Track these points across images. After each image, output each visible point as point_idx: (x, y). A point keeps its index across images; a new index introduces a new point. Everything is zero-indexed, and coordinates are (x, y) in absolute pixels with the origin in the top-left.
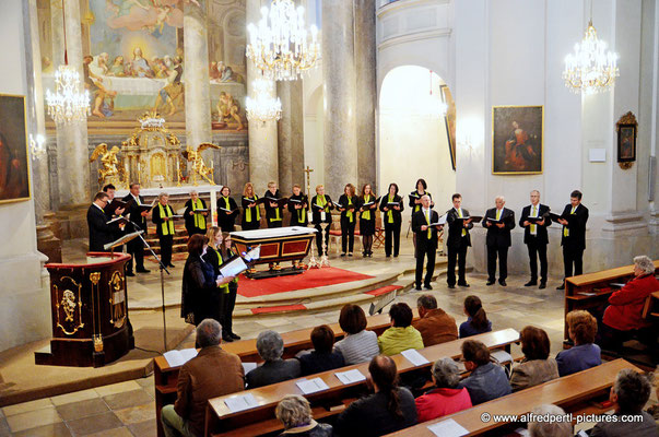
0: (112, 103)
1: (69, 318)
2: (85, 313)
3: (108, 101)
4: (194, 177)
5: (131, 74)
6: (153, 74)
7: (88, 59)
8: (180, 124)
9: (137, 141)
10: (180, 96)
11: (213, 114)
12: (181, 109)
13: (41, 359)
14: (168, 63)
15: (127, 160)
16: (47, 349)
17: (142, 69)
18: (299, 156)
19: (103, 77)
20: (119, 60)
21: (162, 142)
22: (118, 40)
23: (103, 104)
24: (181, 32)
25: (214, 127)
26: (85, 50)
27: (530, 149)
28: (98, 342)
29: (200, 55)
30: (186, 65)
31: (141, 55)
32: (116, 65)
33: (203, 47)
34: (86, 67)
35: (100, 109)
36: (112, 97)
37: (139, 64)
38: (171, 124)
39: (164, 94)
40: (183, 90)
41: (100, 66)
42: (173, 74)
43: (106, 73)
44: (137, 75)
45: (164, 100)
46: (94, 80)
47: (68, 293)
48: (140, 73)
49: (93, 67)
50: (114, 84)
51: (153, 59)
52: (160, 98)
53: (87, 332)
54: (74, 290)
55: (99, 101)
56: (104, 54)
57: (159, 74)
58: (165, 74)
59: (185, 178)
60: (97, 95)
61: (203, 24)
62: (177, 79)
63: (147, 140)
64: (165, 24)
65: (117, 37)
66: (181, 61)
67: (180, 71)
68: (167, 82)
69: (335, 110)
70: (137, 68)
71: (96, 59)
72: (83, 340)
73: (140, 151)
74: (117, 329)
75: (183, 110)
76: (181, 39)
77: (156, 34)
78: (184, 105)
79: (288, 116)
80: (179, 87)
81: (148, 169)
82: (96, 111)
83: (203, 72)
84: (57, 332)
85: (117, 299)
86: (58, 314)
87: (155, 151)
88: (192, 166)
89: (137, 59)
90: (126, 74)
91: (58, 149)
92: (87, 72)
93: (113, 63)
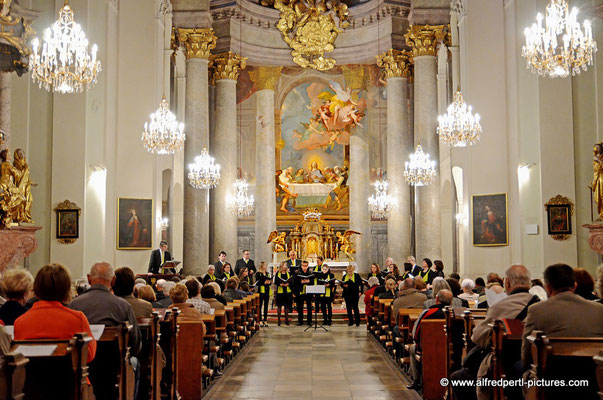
0: (295, 202)
3: (291, 201)
5: (308, 181)
6: (325, 180)
7: (279, 172)
8: (345, 217)
9: (300, 228)
10: (346, 195)
12: (346, 206)
14: (337, 172)
15: (293, 241)
17: (317, 177)
19: (288, 184)
20: (300, 171)
21: (317, 229)
22: (300, 158)
23: (288, 203)
24: (347, 148)
27: (498, 227)
29: (363, 163)
30: (350, 173)
31: (317, 167)
32: (299, 175)
33: (365, 158)
34: (277, 178)
35: (286, 207)
36: (294, 198)
37: (315, 174)
39: (333, 194)
40: (348, 191)
41: (287, 176)
42: (341, 179)
43: (290, 181)
44: (313, 182)
45: (333, 199)
46: (283, 187)
48: (316, 180)
49: (283, 178)
50: (295, 188)
51: (325, 169)
52: (330, 198)
55: (285, 201)
56: (290, 168)
57: (330, 180)
58: (335, 179)
60: (284, 197)
61: (365, 140)
62: (344, 183)
63: (306, 228)
64: (336, 143)
65: (299, 155)
66: (347, 169)
67: (346, 177)
68: (335, 186)
70: (313, 177)
71: (284, 172)
73: (301, 236)
75: (348, 206)
76: (348, 153)
77: (329, 151)
78: (348, 202)
80: (345, 189)
82: (283, 208)
83: (365, 176)
89: (314, 169)
90: (305, 181)
91: (256, 234)
92: (278, 181)
93: (296, 173)
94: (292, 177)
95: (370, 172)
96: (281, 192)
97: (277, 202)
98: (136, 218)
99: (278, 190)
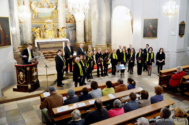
0: (38, 15)
1: (21, 79)
2: (26, 78)
3: (37, 15)
4: (60, 36)
5: (43, 7)
6: (49, 7)
7: (31, 3)
8: (57, 21)
9: (45, 26)
10: (57, 13)
11: (66, 18)
12: (57, 17)
13: (14, 90)
14: (54, 4)
15: (42, 31)
16: (16, 87)
17: (46, 6)
18: (90, 31)
19: (35, 8)
20: (40, 3)
21: (52, 27)
23: (35, 16)
25: (66, 22)
27: (154, 31)
28: (29, 86)
29: (63, 1)
30: (58, 4)
31: (46, 1)
32: (39, 4)
34: (30, 5)
35: (34, 17)
36: (38, 14)
37: (45, 4)
38: (54, 21)
39: (53, 13)
40: (58, 12)
41: (34, 5)
42: (55, 7)
43: (36, 7)
45: (52, 15)
46: (33, 9)
47: (21, 73)
48: (46, 7)
50: (38, 10)
51: (49, 3)
52: (51, 14)
53: (26, 83)
54: (23, 72)
55: (34, 15)
56: (35, 1)
57: (51, 7)
58: (53, 7)
59: (58, 36)
60: (34, 13)
62: (56, 8)
63: (47, 26)
66: (57, 3)
67: (57, 6)
68: (53, 9)
69: (100, 18)
70: (44, 5)
71: (33, 3)
72: (25, 85)
73: (45, 29)
74: (35, 82)
75: (58, 17)
78: (58, 16)
79: (87, 19)
80: (57, 11)
81: (48, 34)
82: (33, 18)
83: (63, 6)
84: (18, 83)
85: (35, 74)
86: (19, 78)
87: (50, 29)
88: (60, 33)
89: (45, 3)
90: (41, 7)
91: (23, 28)
92: (31, 7)
93: (38, 4)
95: (65, 5)
97: (31, 15)
98: (1, 29)
99: (31, 10)
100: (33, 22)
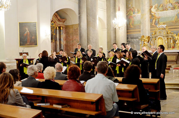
0: (159, 21)
3: (157, 20)
5: (165, 10)
6: (174, 8)
7: (151, 7)
9: (155, 33)
17: (170, 7)
19: (156, 12)
20: (161, 5)
23: (155, 21)
26: (150, 4)
31: (170, 2)
32: (161, 7)
34: (150, 10)
35: (154, 24)
36: (159, 19)
37: (169, 5)
39: (178, 15)
41: (155, 9)
43: (157, 11)
44: (168, 10)
46: (153, 14)
48: (169, 9)
49: (153, 10)
50: (160, 14)
51: (174, 2)
52: (176, 17)
55: (154, 21)
56: (156, 4)
57: (177, 8)
60: (154, 19)
70: (168, 7)
71: (154, 6)
81: (157, 43)
82: (153, 24)
89: (168, 3)
90: (164, 10)
92: (150, 11)
93: (159, 7)
94: (158, 9)
96: (152, 16)
97: (151, 21)
98: (28, 31)
99: (151, 16)
100: (153, 30)
